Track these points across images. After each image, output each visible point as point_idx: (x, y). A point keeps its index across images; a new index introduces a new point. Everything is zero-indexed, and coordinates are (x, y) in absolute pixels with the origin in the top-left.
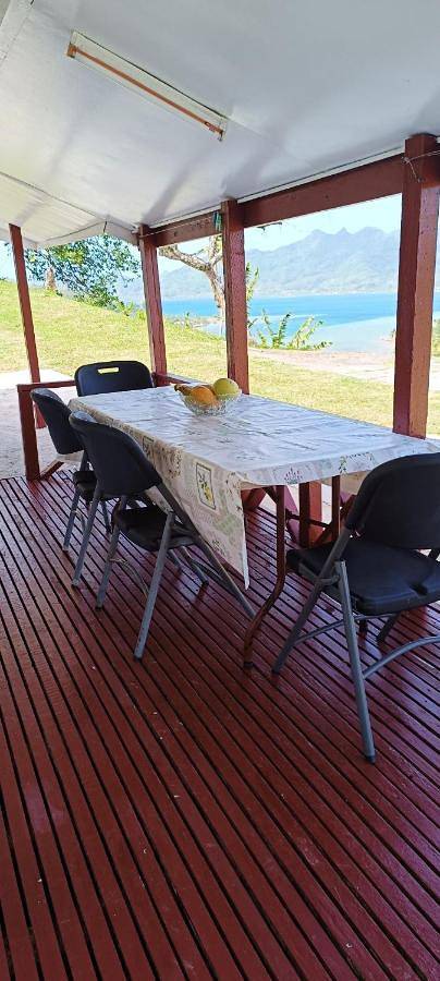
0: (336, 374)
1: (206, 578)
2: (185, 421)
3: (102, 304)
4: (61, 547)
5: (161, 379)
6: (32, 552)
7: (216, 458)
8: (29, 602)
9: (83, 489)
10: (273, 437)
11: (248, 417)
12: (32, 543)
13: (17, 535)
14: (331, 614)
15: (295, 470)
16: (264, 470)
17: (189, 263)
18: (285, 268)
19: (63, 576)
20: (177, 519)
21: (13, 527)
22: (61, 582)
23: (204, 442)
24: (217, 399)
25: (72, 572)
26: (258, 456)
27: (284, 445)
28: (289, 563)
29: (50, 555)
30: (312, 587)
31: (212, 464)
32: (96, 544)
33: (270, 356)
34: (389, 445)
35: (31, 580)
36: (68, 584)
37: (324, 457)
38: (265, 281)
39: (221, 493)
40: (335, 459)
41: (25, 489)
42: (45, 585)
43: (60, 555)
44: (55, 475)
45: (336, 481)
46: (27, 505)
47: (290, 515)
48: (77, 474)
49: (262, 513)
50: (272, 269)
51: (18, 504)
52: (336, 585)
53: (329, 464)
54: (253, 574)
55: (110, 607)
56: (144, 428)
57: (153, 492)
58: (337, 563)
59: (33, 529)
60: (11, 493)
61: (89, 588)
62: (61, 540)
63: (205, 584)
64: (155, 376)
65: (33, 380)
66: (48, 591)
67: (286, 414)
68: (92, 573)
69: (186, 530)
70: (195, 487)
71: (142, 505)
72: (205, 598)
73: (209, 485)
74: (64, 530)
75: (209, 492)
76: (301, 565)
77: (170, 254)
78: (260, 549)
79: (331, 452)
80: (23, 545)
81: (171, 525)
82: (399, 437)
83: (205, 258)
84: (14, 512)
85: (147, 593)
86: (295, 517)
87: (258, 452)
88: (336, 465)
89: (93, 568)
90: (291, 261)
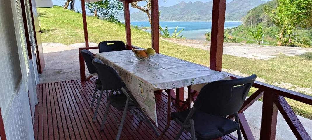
0: (188, 46)
1: (142, 119)
2: (136, 63)
3: (112, 22)
4: (90, 106)
5: (129, 47)
6: (79, 108)
7: (146, 77)
8: (76, 128)
9: (98, 86)
10: (167, 70)
11: (158, 62)
12: (80, 104)
13: (75, 101)
14: (186, 134)
15: (175, 83)
16: (163, 83)
17: (141, 9)
18: (172, 12)
19: (89, 117)
20: (131, 99)
21: (73, 98)
22: (89, 120)
23: (142, 71)
24: (148, 55)
25: (93, 116)
26: (161, 77)
27: (171, 73)
28: (172, 117)
29: (85, 109)
30: (180, 127)
31: (144, 80)
32: (103, 105)
33: (167, 40)
34: (209, 74)
35: (77, 119)
36: (91, 120)
37: (186, 78)
38: (166, 16)
39: (147, 91)
40: (190, 79)
41: (80, 84)
42: (82, 121)
43: (89, 109)
44: (91, 79)
45: (189, 87)
46: (80, 90)
47: (172, 98)
48: (97, 80)
49: (163, 95)
50: (168, 13)
51: (76, 90)
52: (190, 128)
53: (187, 81)
54: (159, 118)
55: (105, 130)
56: (120, 65)
57: (122, 89)
58: (190, 120)
59: (81, 99)
60: (75, 86)
61: (98, 122)
62: (90, 103)
63: (141, 121)
64: (127, 46)
65: (86, 46)
66: (83, 124)
67: (172, 61)
68: (100, 116)
69: (134, 103)
70: (137, 88)
71: (119, 92)
72: (141, 127)
73: (142, 88)
74: (92, 99)
75: (142, 91)
76: (176, 119)
77: (135, 7)
78: (161, 108)
79: (188, 77)
80: (76, 105)
81: (128, 102)
82: (212, 71)
83: (146, 8)
84: (75, 93)
85: (119, 127)
86: (174, 99)
87: (161, 76)
88: (190, 82)
89: (101, 115)
90: (174, 10)
